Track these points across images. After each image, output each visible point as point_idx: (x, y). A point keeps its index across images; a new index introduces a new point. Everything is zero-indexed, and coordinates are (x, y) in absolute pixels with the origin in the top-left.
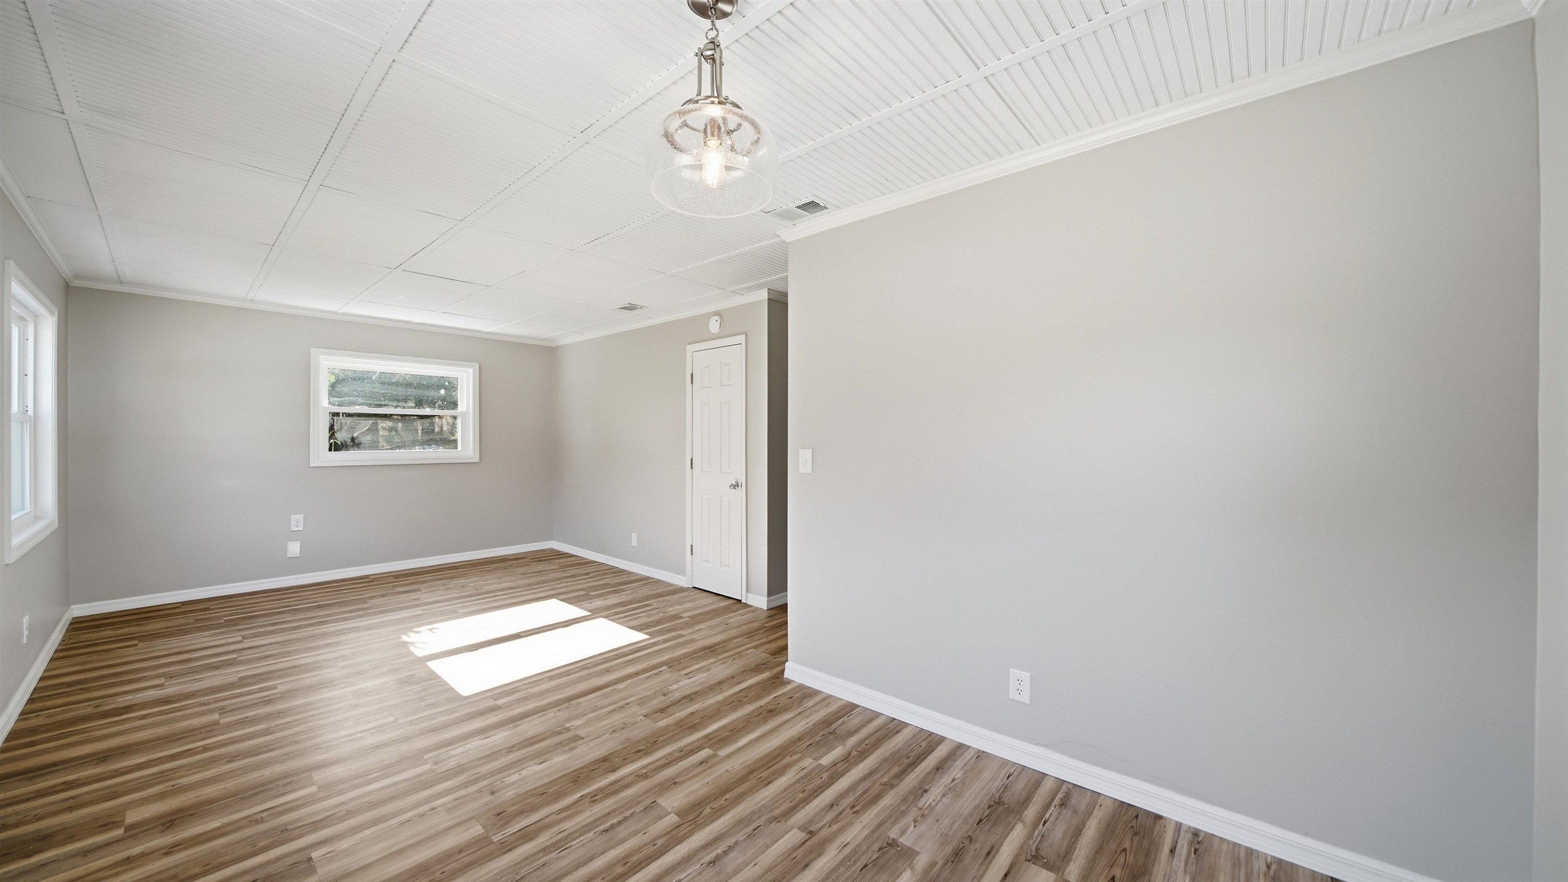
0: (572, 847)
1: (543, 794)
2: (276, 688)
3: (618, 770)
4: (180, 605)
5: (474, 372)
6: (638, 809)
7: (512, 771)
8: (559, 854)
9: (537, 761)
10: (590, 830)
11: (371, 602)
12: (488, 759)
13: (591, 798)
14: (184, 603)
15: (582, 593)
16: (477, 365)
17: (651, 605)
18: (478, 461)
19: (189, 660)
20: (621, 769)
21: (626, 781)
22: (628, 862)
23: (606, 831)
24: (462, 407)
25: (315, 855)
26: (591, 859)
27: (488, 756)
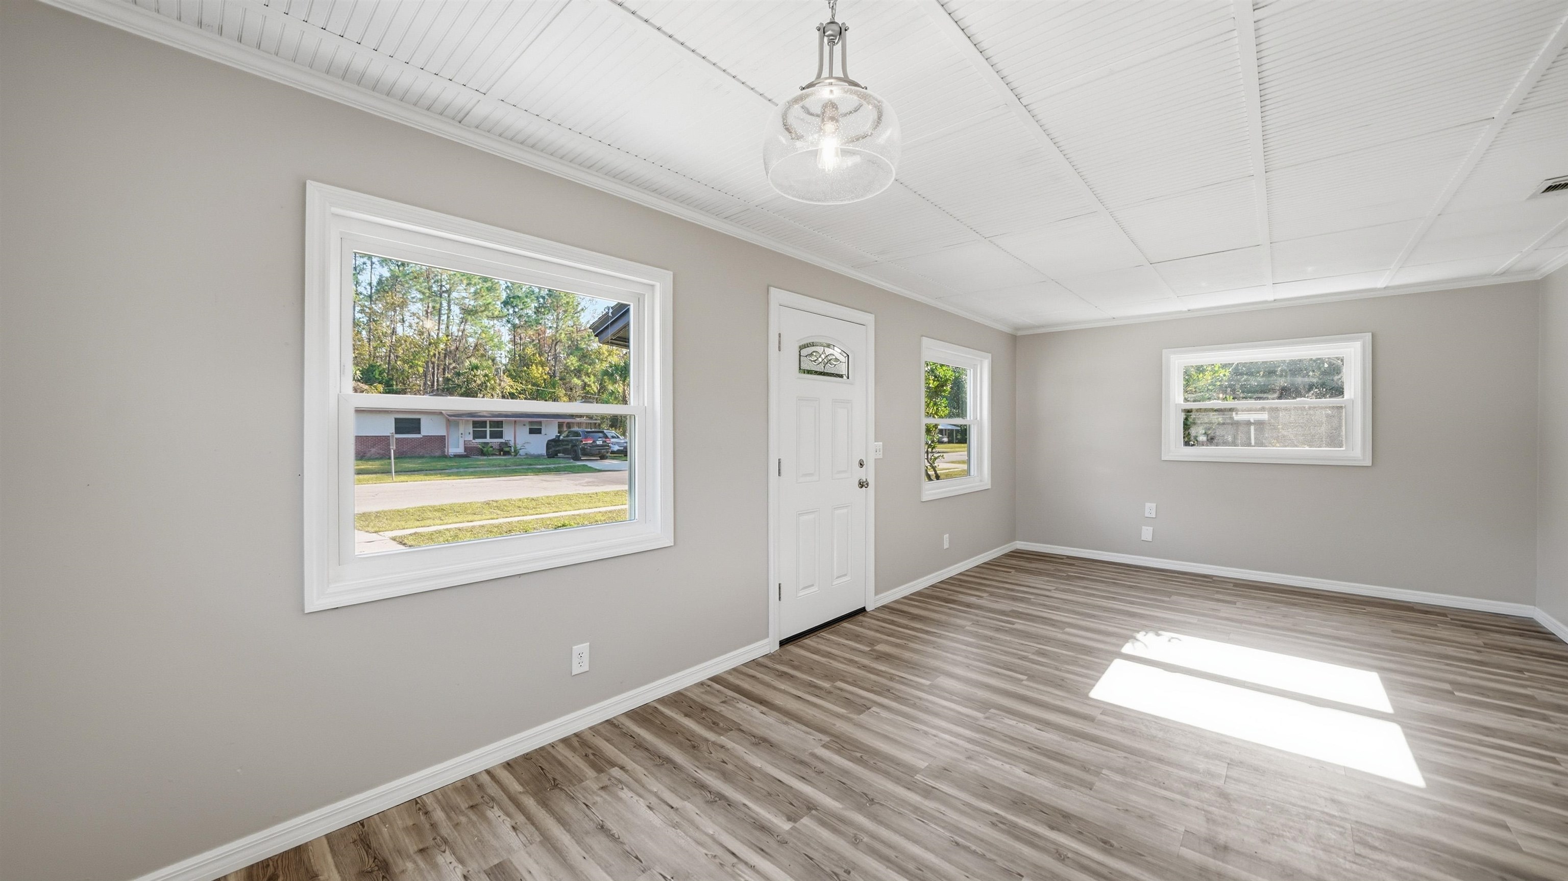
0: (927, 826)
1: (985, 787)
2: (1013, 624)
3: (1056, 832)
4: (1065, 557)
5: (1364, 347)
6: (1001, 863)
7: (999, 757)
8: (917, 820)
9: (1027, 768)
10: (951, 831)
11: (1174, 598)
12: (1011, 741)
13: (998, 821)
14: (1069, 557)
15: (1447, 687)
16: (1368, 336)
17: (1557, 763)
18: (1370, 464)
19: (1013, 590)
20: (1060, 834)
21: (1041, 843)
22: (923, 871)
23: (957, 844)
24: (1348, 394)
26: (916, 842)
27: (1013, 738)
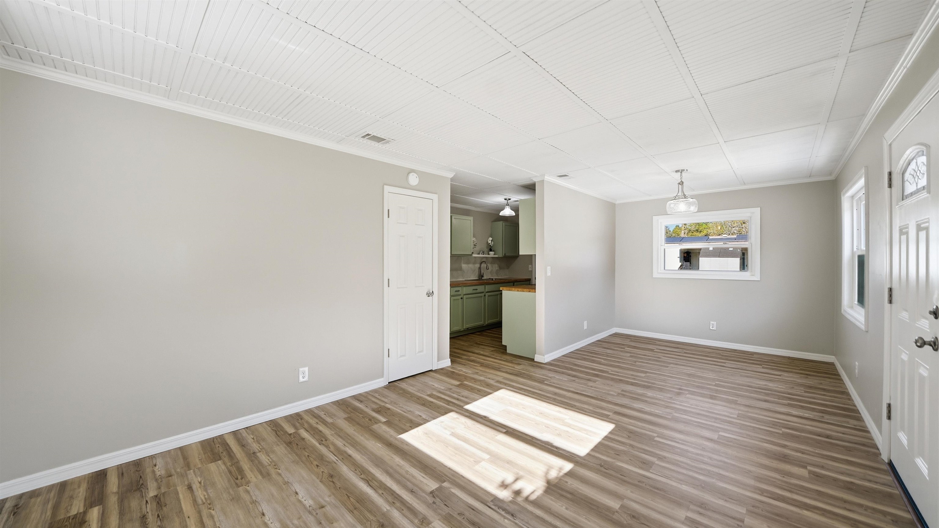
25: (736, 416)
